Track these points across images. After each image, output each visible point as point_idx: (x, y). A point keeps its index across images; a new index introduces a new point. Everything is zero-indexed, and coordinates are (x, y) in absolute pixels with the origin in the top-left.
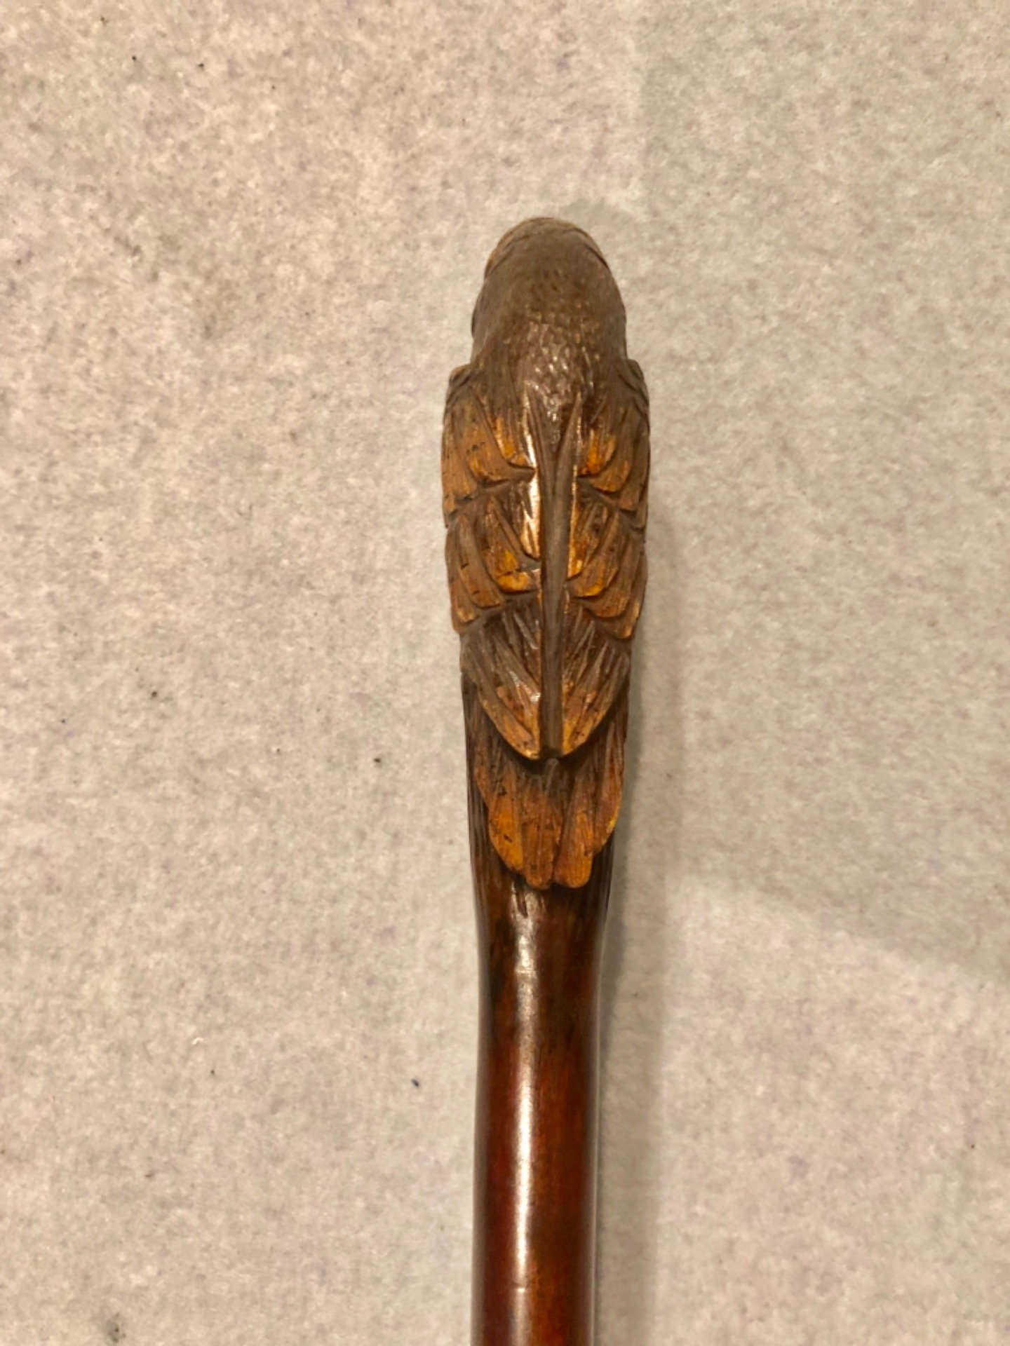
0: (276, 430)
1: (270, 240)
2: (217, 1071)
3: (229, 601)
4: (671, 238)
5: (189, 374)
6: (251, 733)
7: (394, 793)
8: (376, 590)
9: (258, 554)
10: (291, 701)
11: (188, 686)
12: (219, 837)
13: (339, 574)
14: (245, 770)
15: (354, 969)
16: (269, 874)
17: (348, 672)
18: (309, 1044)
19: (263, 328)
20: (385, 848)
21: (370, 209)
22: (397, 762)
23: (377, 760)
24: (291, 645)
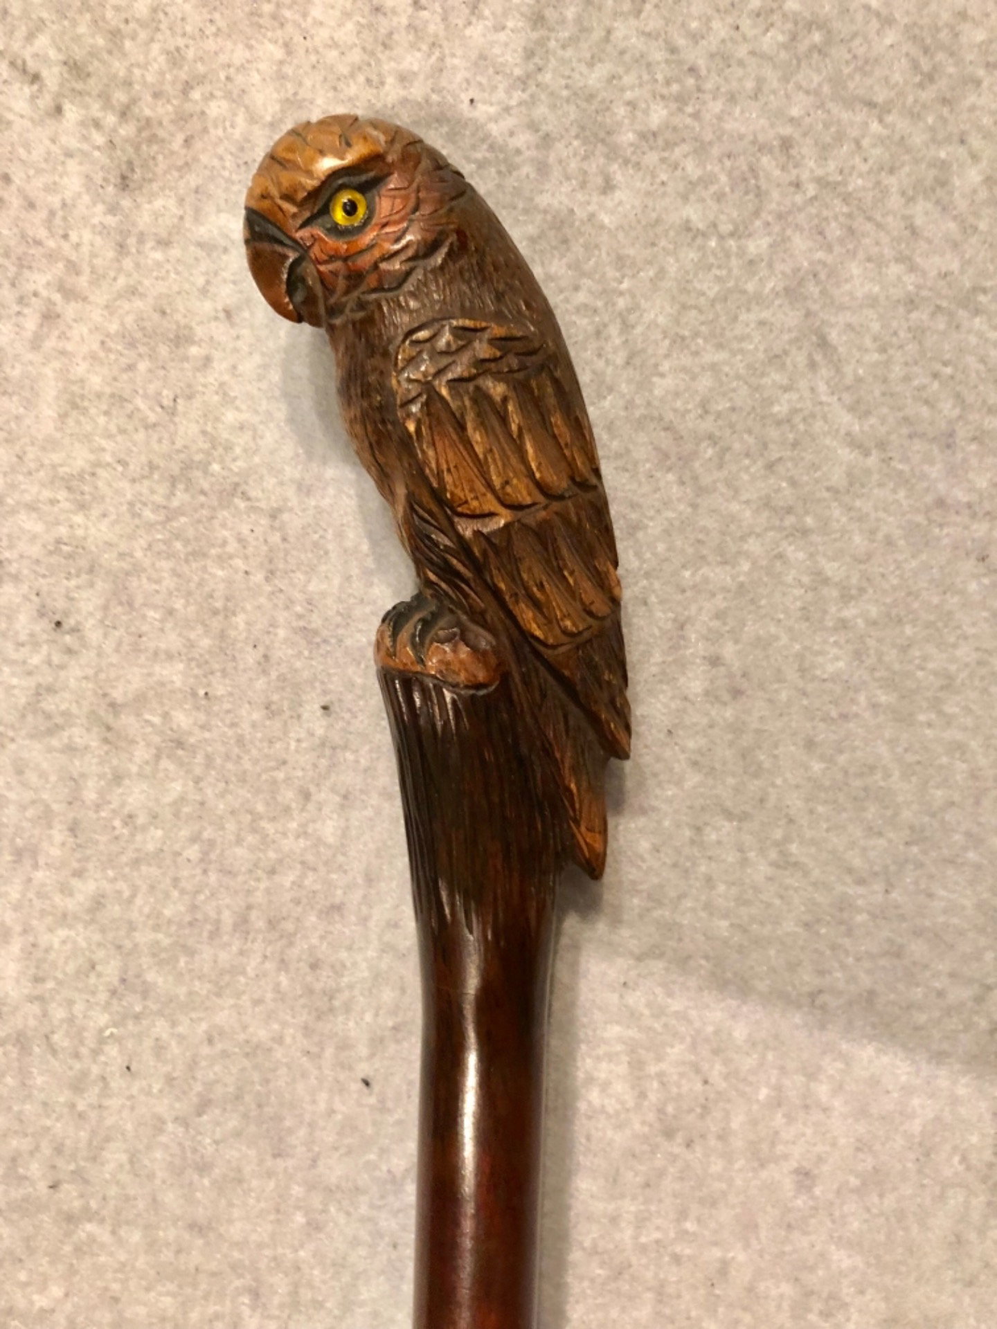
0: (208, 306)
1: (201, 68)
2: (133, 1068)
3: (148, 514)
4: (691, 81)
5: (100, 233)
6: (174, 674)
7: (345, 747)
8: (326, 502)
9: (182, 456)
10: (222, 635)
11: (99, 615)
12: (136, 796)
13: (282, 483)
14: (166, 716)
15: (294, 953)
16: (195, 839)
17: (291, 602)
18: (242, 1037)
19: (193, 180)
20: (332, 812)
21: (324, 34)
22: (350, 710)
23: (325, 708)
24: (223, 568)
